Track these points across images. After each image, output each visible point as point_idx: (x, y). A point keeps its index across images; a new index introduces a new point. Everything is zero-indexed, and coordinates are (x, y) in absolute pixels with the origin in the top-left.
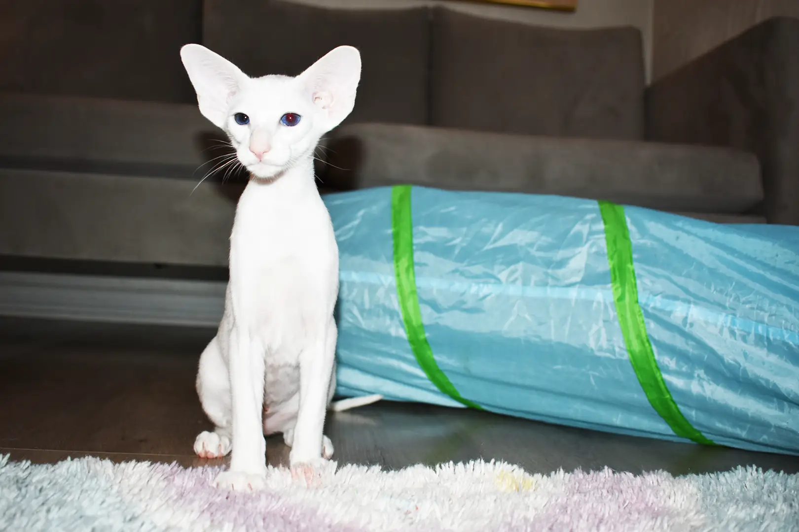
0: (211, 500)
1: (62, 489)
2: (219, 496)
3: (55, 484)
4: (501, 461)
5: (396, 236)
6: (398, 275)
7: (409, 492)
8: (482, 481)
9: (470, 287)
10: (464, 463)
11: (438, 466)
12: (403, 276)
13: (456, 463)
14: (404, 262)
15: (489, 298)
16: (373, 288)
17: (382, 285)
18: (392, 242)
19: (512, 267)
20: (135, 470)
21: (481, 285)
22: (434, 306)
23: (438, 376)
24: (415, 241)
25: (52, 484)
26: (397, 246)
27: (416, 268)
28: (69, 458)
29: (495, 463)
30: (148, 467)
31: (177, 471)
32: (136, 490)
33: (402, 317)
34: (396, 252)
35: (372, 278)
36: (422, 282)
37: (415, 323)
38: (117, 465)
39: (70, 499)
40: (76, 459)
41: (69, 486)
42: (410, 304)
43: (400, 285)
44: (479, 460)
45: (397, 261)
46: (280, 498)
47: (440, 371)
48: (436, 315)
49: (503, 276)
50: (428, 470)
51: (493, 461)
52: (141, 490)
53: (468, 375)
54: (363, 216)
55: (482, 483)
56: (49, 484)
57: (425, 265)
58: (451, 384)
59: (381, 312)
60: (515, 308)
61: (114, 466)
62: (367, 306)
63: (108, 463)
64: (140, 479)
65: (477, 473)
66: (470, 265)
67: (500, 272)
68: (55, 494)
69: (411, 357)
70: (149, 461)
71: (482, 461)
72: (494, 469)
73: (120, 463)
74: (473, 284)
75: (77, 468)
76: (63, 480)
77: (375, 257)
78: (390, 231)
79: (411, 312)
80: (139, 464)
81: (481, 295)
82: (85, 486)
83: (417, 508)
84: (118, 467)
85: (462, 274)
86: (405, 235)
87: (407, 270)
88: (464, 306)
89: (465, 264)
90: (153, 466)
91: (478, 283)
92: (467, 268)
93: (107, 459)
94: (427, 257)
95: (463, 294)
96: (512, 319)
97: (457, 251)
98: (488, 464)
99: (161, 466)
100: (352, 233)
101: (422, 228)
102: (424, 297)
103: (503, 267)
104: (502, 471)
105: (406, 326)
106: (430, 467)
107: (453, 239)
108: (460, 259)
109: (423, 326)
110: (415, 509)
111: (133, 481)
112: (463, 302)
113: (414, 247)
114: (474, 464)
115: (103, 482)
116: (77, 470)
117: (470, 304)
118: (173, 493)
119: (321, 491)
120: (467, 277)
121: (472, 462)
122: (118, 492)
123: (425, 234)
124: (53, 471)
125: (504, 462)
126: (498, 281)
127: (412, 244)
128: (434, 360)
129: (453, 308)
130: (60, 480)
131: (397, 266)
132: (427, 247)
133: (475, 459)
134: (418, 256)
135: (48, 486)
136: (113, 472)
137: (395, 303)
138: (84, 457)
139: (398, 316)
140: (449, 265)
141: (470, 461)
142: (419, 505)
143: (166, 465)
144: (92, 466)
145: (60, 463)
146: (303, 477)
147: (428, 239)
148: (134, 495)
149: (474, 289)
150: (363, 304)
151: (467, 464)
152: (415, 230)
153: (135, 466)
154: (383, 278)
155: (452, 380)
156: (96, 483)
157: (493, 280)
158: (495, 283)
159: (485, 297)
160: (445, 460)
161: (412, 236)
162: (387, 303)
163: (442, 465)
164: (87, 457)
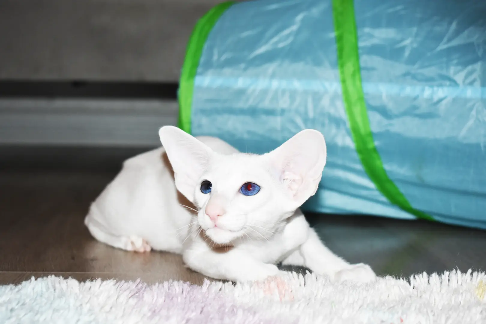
0: (187, 316)
1: (31, 310)
2: (192, 312)
3: (23, 304)
4: (478, 272)
5: (339, 39)
6: (344, 81)
7: (386, 305)
8: (461, 291)
9: (423, 90)
10: (439, 274)
11: (412, 278)
12: (349, 82)
13: (429, 274)
14: (350, 67)
15: (444, 102)
16: (317, 97)
17: (326, 92)
18: (335, 47)
19: (470, 68)
20: (101, 288)
21: (435, 89)
22: (384, 112)
23: (388, 186)
24: (361, 44)
25: (20, 304)
26: (341, 50)
27: (364, 73)
28: (33, 278)
29: (472, 274)
30: (115, 285)
31: (142, 288)
32: (107, 308)
33: (349, 125)
34: (340, 56)
35: (315, 86)
36: (370, 88)
37: (363, 131)
38: (82, 283)
39: (42, 319)
40: (40, 279)
41: (38, 306)
42: (357, 110)
43: (346, 92)
44: (454, 271)
45: (342, 66)
46: (255, 313)
47: (391, 181)
48: (385, 121)
49: (459, 78)
50: (402, 282)
51: (470, 271)
52: (111, 308)
53: (422, 185)
54: (303, 21)
55: (462, 293)
56: (17, 304)
57: (373, 69)
58: (401, 194)
59: (327, 121)
60: (474, 113)
61: (80, 285)
62: (311, 114)
63: (73, 282)
64: (109, 297)
65: (454, 284)
66: (422, 67)
67: (456, 73)
68: (26, 314)
69: (359, 167)
70: (114, 279)
71: (459, 272)
72: (472, 279)
73: (84, 282)
74: (427, 88)
75: (42, 288)
76: (30, 300)
77: (318, 63)
78: (333, 35)
79: (359, 120)
80: (105, 283)
81: (436, 99)
82: (55, 305)
83: (402, 321)
84: (83, 286)
85: (414, 77)
86: (349, 39)
87: (353, 75)
88: (417, 112)
89: (416, 66)
90: (118, 284)
91: (432, 86)
92: (420, 71)
93: (70, 278)
94: (375, 61)
95: (415, 98)
96: (471, 123)
97: (407, 53)
98: (464, 275)
99: (126, 284)
100: (291, 39)
101: (367, 30)
102: (373, 103)
103: (459, 68)
104: (481, 282)
105: (353, 135)
106: (403, 279)
107: (402, 40)
108: (411, 61)
109: (372, 135)
110: (399, 321)
111: (102, 299)
112: (415, 108)
113: (360, 51)
114: (449, 275)
115: (72, 301)
116: (42, 291)
117: (424, 108)
118: (145, 309)
119: (296, 306)
120: (420, 80)
121: (447, 273)
122: (90, 310)
123: (371, 36)
124: (18, 291)
125: (482, 273)
126: (454, 83)
127: (357, 48)
128: (384, 171)
129: (405, 114)
130: (27, 301)
131: (343, 73)
132: (374, 50)
133: (450, 270)
134: (366, 60)
135: (17, 307)
136: (79, 290)
137: (340, 110)
138: (47, 276)
139: (344, 123)
140: (400, 68)
141: (445, 272)
142: (404, 317)
143: (131, 283)
144: (57, 285)
145: (24, 283)
146: (276, 291)
147: (375, 41)
148: (107, 312)
149: (427, 92)
150: (306, 113)
151: (442, 275)
152: (360, 33)
153: (101, 285)
154: (327, 84)
155: (403, 189)
156: (65, 302)
157: (448, 83)
158: (450, 85)
159: (440, 100)
160: (418, 271)
161: (357, 38)
162: (332, 111)
163: (416, 276)
164: (49, 277)
